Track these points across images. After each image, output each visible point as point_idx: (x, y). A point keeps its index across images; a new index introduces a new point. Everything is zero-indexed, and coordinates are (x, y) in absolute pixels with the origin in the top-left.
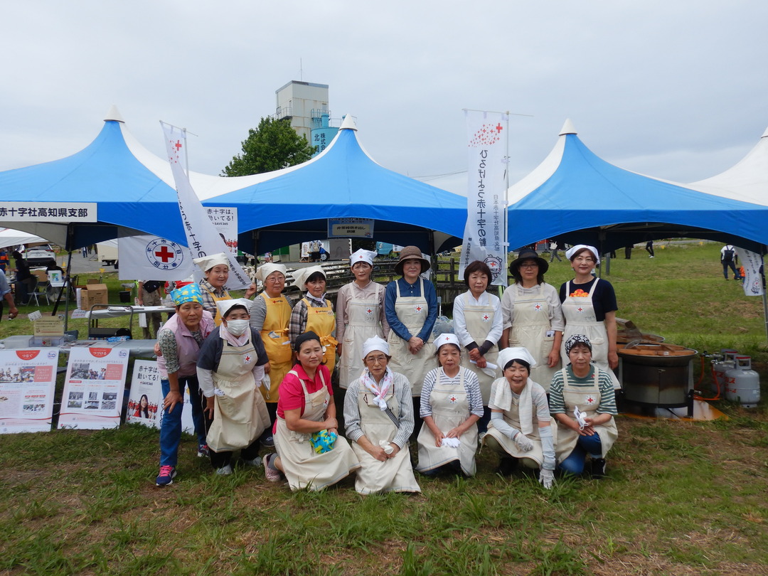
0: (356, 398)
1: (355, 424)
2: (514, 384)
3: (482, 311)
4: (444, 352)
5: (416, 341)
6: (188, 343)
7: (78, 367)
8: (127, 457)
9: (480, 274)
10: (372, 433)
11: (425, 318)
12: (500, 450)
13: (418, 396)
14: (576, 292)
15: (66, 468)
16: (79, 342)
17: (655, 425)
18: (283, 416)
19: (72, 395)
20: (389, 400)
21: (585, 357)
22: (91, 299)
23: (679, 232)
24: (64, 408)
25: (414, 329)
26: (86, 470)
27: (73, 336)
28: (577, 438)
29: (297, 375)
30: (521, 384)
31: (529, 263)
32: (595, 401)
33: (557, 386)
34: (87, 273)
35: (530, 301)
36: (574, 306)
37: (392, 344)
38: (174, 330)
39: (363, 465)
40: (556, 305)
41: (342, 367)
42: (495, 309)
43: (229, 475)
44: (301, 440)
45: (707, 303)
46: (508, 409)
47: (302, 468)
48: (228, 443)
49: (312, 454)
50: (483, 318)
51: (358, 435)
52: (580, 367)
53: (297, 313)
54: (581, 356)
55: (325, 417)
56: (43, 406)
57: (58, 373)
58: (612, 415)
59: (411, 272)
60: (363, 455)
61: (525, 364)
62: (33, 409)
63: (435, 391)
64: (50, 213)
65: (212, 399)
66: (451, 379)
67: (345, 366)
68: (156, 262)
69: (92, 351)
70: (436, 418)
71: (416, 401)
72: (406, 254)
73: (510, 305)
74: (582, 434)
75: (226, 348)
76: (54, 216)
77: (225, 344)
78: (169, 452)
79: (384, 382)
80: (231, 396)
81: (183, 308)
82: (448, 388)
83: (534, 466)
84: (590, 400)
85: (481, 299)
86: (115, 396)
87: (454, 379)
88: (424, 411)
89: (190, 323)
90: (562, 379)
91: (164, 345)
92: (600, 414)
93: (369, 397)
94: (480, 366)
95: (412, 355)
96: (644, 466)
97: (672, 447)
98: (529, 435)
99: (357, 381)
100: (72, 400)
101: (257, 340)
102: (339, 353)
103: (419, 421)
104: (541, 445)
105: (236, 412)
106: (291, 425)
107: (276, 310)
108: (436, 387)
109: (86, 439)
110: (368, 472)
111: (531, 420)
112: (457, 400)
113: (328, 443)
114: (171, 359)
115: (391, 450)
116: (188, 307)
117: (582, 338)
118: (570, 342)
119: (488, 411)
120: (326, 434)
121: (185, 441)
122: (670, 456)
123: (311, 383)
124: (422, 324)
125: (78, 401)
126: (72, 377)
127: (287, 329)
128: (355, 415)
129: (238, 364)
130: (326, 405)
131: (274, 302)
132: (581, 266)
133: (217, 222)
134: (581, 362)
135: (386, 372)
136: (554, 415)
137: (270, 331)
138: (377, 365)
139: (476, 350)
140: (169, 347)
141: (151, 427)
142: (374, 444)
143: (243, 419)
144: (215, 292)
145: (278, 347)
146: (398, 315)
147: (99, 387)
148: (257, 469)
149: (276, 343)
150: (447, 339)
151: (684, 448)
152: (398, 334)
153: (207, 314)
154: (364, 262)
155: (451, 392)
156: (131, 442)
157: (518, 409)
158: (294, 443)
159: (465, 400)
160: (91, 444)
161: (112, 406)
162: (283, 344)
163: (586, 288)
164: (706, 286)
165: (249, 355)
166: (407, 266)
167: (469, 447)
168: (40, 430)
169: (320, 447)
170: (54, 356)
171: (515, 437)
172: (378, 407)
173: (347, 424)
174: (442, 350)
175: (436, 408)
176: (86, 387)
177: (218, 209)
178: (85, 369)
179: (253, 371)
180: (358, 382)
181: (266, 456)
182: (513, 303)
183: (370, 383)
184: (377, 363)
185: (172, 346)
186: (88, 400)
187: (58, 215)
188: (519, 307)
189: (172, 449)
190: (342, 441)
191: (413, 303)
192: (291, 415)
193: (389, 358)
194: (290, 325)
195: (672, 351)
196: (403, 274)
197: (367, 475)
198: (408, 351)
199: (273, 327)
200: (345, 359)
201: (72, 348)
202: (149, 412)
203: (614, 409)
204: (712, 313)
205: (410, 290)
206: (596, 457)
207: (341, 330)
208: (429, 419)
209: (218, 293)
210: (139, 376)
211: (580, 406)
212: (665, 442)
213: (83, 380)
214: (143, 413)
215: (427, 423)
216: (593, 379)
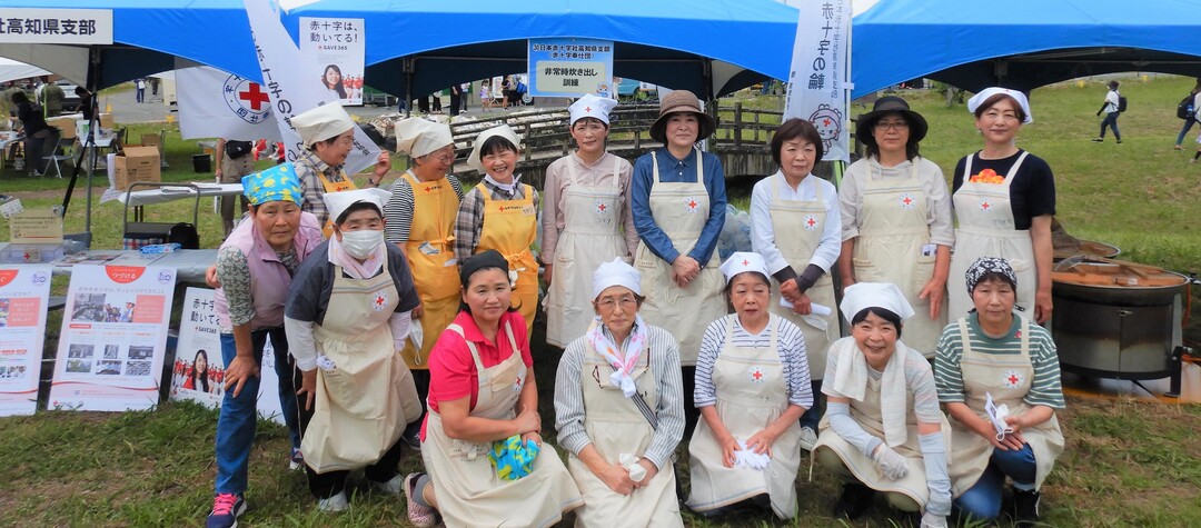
0: (579, 373)
1: (576, 422)
2: (871, 355)
3: (804, 210)
4: (741, 288)
5: (687, 263)
6: (273, 271)
7: (86, 299)
8: (160, 471)
9: (803, 143)
10: (608, 439)
11: (703, 223)
12: (844, 472)
13: (692, 364)
14: (981, 173)
15: (48, 490)
16: (93, 253)
17: (1113, 411)
18: (437, 410)
19: (74, 351)
20: (639, 378)
21: (1003, 299)
22: (132, 172)
23: (1135, 63)
24: (60, 373)
25: (684, 240)
26: (84, 496)
27: (83, 243)
28: (990, 452)
29: (462, 333)
30: (881, 355)
31: (892, 120)
32: (1023, 382)
33: (949, 351)
34: (146, 122)
35: (893, 190)
36: (976, 198)
37: (642, 268)
38: (246, 251)
39: (588, 502)
40: (939, 197)
41: (552, 306)
42: (828, 207)
43: (340, 513)
44: (472, 455)
45: (1163, 178)
46: (860, 398)
47: (473, 508)
48: (341, 456)
49: (493, 480)
50: (806, 224)
51: (580, 442)
52: (992, 318)
53: (468, 211)
54: (994, 298)
55: (518, 408)
56: (22, 369)
57: (50, 309)
58: (1054, 409)
59: (681, 135)
60: (591, 481)
61: (892, 319)
62: (6, 374)
63: (725, 358)
64: (29, 27)
65: (313, 373)
66: (753, 337)
67: (558, 305)
68: (241, 109)
69: (110, 271)
70: (724, 409)
71: (688, 373)
72: (672, 104)
73: (856, 197)
74: (1001, 446)
75: (339, 282)
76: (36, 32)
77: (338, 274)
78: (231, 467)
79: (631, 343)
80: (347, 369)
81: (265, 212)
82: (748, 353)
83: (909, 507)
84: (1013, 380)
85: (802, 187)
86: (149, 352)
87: (758, 337)
88: (702, 396)
89: (275, 239)
90: (960, 338)
91: (227, 276)
92: (1033, 406)
93: (603, 370)
94: (800, 311)
95: (678, 289)
96: (1110, 500)
97: (1153, 459)
98: (901, 446)
99: (579, 341)
100: (74, 360)
101: (398, 265)
102: (545, 282)
103: (693, 413)
104: (923, 467)
105: (357, 397)
106: (452, 428)
107: (432, 207)
108: (724, 351)
109: (95, 431)
110: (598, 517)
111: (905, 418)
112: (764, 378)
113: (522, 462)
114: (238, 300)
115: (641, 474)
116: (273, 210)
117: (998, 264)
118: (974, 271)
119: (820, 401)
120: (518, 444)
121: (270, 439)
122: (1154, 478)
123: (489, 347)
124: (698, 234)
125: (85, 361)
126: (74, 317)
127: (451, 238)
128: (576, 404)
129: (362, 311)
130: (520, 387)
131: (428, 189)
132: (995, 127)
133: (327, 44)
134: (996, 309)
135: (634, 325)
136: (945, 407)
137: (422, 242)
138: (620, 314)
139: (792, 282)
140: (235, 281)
141: (212, 408)
142: (610, 460)
143: (369, 412)
144: (325, 173)
145: (437, 270)
146: (654, 215)
147: (122, 336)
148: (393, 500)
149: (432, 266)
150: (746, 263)
151: (1178, 461)
152: (653, 250)
153: (310, 219)
154: (594, 119)
155: (753, 361)
156: (172, 439)
157: (879, 398)
158: (459, 460)
159: (778, 379)
160: (101, 442)
161: (145, 369)
162: (446, 265)
163: (1001, 167)
164: (1160, 150)
165: (382, 294)
166: (672, 127)
167: (785, 465)
168: (16, 413)
169: (507, 469)
170: (42, 280)
171: (873, 452)
172: (618, 390)
173: (559, 421)
174: (735, 283)
175: (724, 389)
176: (99, 335)
177: (331, 21)
178: (98, 304)
179: (389, 321)
180: (583, 342)
181: (409, 477)
182: (861, 194)
183: (605, 345)
184: (618, 309)
185: (240, 277)
186: (102, 358)
187: (43, 30)
188: (873, 200)
189: (239, 462)
190: (549, 454)
191: (682, 193)
192: (453, 409)
193: (640, 299)
194: (456, 232)
195: (1144, 278)
196: (665, 141)
197: (596, 521)
198: (672, 282)
199: (427, 236)
200: (557, 293)
201: (75, 265)
202: (210, 381)
203: (1059, 398)
204: (1171, 197)
205: (680, 170)
206: (1025, 488)
207: (550, 240)
208: (711, 412)
209: (330, 174)
210: (194, 316)
211: (993, 390)
212: (1141, 449)
213: (94, 323)
214: (199, 383)
215: (705, 417)
216: (1019, 340)
